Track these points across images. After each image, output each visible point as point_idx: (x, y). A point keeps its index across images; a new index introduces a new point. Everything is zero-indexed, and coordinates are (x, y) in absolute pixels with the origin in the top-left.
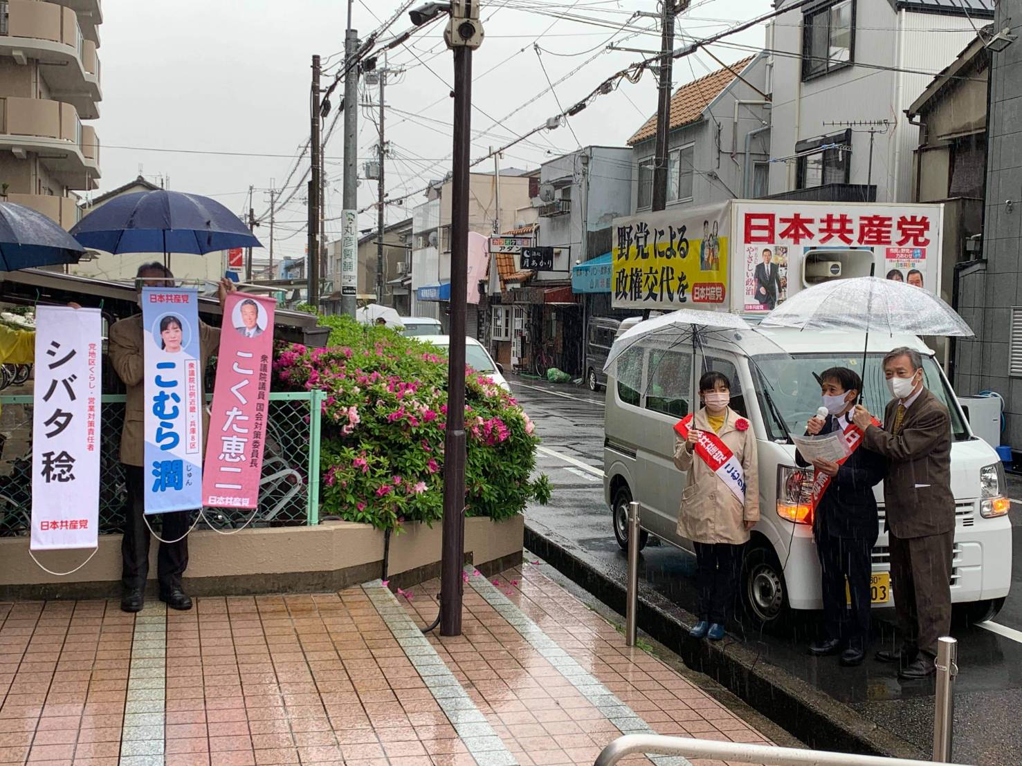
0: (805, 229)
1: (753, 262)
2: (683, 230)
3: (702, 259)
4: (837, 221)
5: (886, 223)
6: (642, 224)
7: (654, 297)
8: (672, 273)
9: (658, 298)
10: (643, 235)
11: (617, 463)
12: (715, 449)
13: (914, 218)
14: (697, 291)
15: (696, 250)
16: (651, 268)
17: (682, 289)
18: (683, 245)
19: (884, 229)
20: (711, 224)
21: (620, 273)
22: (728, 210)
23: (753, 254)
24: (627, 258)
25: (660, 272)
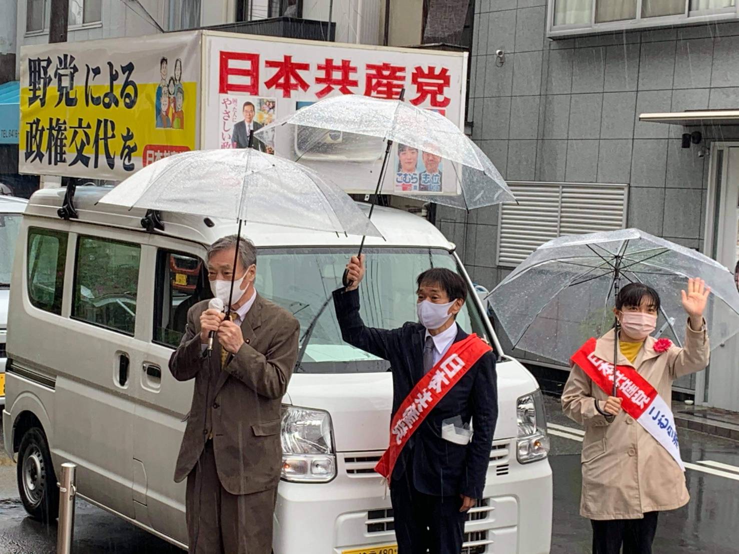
0: (297, 77)
1: (230, 119)
2: (129, 68)
3: (159, 111)
4: (338, 68)
5: (398, 74)
6: (66, 56)
7: (86, 161)
8: (113, 129)
9: (92, 162)
10: (68, 72)
11: (25, 395)
12: (633, 388)
13: (431, 69)
14: (150, 156)
15: (148, 97)
16: (80, 120)
17: (129, 151)
18: (130, 90)
19: (395, 82)
20: (171, 63)
21: (31, 124)
22: (196, 46)
23: (230, 108)
24: (43, 104)
25: (94, 126)
